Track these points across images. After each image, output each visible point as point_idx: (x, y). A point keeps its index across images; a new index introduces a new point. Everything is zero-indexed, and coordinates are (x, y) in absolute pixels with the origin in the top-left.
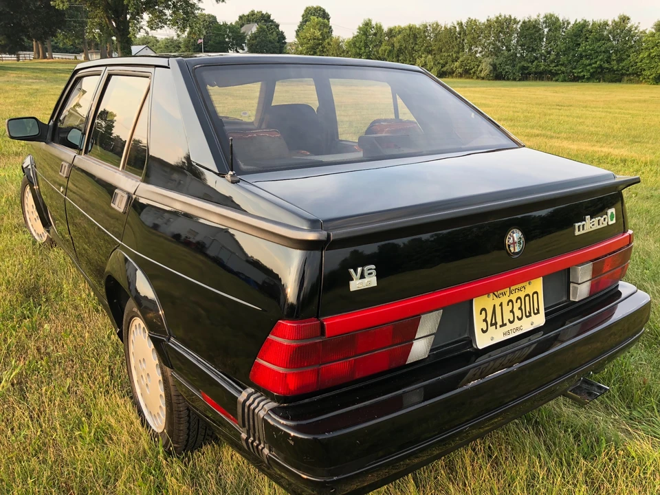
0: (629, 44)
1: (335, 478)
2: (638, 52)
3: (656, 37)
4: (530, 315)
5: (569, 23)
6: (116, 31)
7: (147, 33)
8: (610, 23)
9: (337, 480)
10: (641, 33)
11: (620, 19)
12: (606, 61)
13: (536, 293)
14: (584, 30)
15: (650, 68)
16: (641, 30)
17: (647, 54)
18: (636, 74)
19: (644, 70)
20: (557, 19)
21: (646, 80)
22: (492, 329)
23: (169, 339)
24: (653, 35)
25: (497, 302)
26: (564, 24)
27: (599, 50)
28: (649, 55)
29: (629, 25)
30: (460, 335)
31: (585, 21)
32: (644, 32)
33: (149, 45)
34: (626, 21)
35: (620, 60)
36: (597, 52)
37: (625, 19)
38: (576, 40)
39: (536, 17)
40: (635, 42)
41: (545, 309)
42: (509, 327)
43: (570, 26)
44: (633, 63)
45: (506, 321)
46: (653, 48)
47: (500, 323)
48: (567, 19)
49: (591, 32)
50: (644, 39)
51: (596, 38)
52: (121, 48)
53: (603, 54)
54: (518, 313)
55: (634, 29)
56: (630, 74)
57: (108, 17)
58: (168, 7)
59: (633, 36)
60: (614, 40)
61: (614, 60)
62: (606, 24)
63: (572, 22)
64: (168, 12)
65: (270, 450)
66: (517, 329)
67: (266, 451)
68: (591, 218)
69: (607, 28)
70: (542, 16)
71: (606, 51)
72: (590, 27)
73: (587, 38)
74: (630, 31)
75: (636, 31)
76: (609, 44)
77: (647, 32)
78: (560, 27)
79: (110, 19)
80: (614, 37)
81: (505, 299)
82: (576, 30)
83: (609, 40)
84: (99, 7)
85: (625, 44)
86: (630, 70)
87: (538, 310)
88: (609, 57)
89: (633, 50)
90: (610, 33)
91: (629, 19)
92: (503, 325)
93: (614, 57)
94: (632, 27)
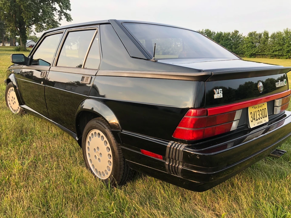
0: (239, 41)
1: (214, 172)
2: (243, 45)
3: (249, 39)
4: (264, 118)
5: (215, 33)
6: (20, 32)
7: (35, 34)
8: (231, 33)
9: (215, 173)
10: (243, 37)
11: (235, 32)
12: (230, 48)
13: (265, 109)
14: (221, 36)
15: (248, 51)
16: (243, 36)
17: (246, 46)
18: (242, 53)
19: (245, 52)
20: (210, 31)
21: (246, 56)
22: (254, 121)
23: (122, 131)
24: (248, 38)
25: (255, 110)
26: (213, 33)
27: (227, 44)
28: (247, 46)
29: (238, 34)
30: (244, 123)
31: (221, 32)
32: (244, 37)
33: (33, 40)
34: (237, 33)
35: (236, 48)
36: (227, 45)
37: (237, 32)
38: (218, 40)
39: (202, 30)
40: (241, 41)
41: (268, 116)
42: (259, 121)
43: (215, 34)
44: (241, 49)
45: (258, 119)
46: (248, 43)
47: (256, 119)
48: (214, 31)
49: (224, 37)
50: (245, 40)
51: (226, 39)
52: (22, 40)
53: (229, 46)
54: (261, 116)
55: (240, 36)
56: (240, 54)
57: (16, 27)
58: (45, 23)
59: (240, 39)
60: (233, 40)
61: (233, 48)
62: (229, 34)
63: (216, 33)
64: (44, 25)
65: (183, 166)
66: (261, 122)
67: (180, 167)
68: (281, 81)
69: (230, 35)
70: (204, 30)
71: (230, 45)
72: (223, 35)
73: (222, 39)
74: (239, 36)
75: (241, 37)
76: (231, 41)
77: (246, 37)
78: (212, 34)
79: (17, 28)
80: (233, 39)
81: (257, 110)
82: (218, 36)
83: (231, 40)
84: (12, 22)
85: (237, 41)
86: (240, 52)
87: (266, 115)
88: (231, 47)
89: (240, 44)
90: (231, 37)
91: (238, 32)
92: (257, 120)
93: (233, 47)
94: (239, 35)
